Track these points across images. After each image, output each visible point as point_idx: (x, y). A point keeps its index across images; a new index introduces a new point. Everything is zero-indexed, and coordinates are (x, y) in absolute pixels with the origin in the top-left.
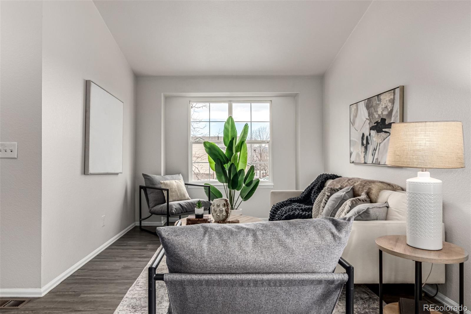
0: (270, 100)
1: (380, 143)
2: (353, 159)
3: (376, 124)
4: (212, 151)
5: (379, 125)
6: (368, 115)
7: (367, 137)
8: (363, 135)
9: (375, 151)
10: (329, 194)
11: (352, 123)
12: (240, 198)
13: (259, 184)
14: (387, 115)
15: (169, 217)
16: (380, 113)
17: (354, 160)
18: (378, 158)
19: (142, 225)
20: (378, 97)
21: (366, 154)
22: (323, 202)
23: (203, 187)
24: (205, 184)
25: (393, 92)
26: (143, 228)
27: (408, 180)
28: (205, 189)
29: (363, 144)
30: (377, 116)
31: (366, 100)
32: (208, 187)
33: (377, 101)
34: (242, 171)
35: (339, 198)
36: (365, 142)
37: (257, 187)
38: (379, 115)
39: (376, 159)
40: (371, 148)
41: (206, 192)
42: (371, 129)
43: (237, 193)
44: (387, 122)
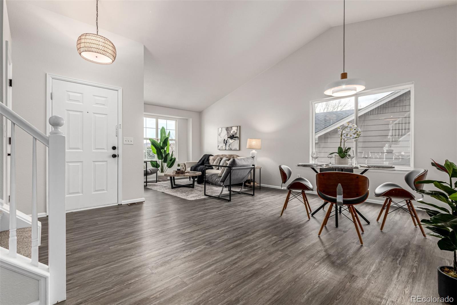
0: (176, 120)
1: (232, 143)
2: (219, 148)
3: (230, 136)
4: (154, 144)
6: (227, 133)
8: (225, 140)
9: (230, 145)
10: (220, 159)
11: (219, 135)
12: (167, 167)
13: (176, 160)
14: (235, 134)
16: (232, 133)
20: (231, 127)
21: (226, 146)
22: (218, 162)
23: (150, 162)
25: (237, 127)
27: (251, 152)
28: (151, 163)
29: (224, 143)
30: (231, 134)
31: (226, 128)
33: (231, 129)
34: (169, 154)
36: (225, 142)
39: (230, 148)
40: (228, 144)
41: (151, 164)
42: (228, 138)
43: (166, 164)
44: (235, 136)
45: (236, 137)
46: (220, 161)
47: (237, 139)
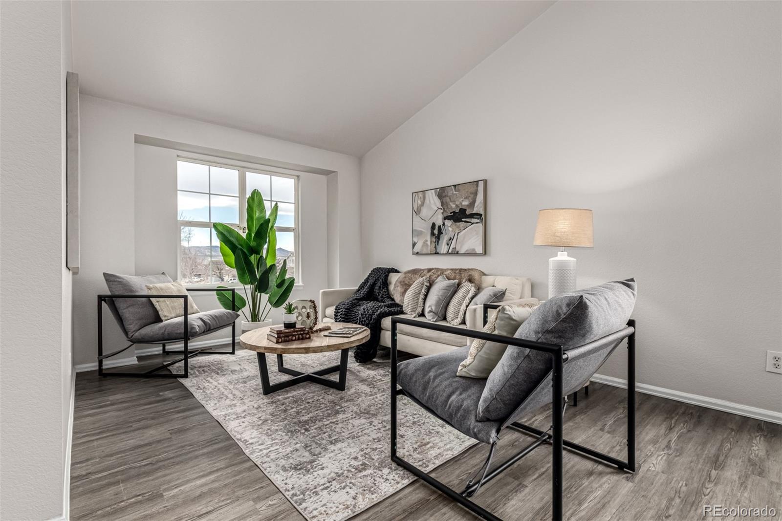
0: (297, 174)
1: (458, 233)
2: (418, 248)
3: (452, 214)
5: (457, 215)
6: (440, 204)
7: (439, 227)
8: (434, 225)
9: (451, 241)
10: (428, 284)
11: (417, 212)
12: (269, 305)
13: (295, 284)
14: (468, 205)
15: (189, 341)
16: (458, 203)
17: (419, 251)
18: (455, 248)
19: (104, 367)
20: (455, 187)
21: (438, 244)
22: (422, 293)
23: (215, 293)
24: (218, 287)
25: (476, 184)
26: (105, 372)
27: (551, 259)
28: (217, 295)
29: (433, 234)
30: (454, 206)
31: (439, 189)
32: (231, 292)
33: (454, 191)
34: (273, 267)
35: (451, 286)
36: (436, 232)
37: (293, 289)
38: (457, 206)
39: (453, 248)
40: (444, 239)
41: (219, 299)
42: (445, 218)
43: (265, 297)
44: (468, 212)
45: (472, 216)
46: (429, 289)
47: (478, 221)
